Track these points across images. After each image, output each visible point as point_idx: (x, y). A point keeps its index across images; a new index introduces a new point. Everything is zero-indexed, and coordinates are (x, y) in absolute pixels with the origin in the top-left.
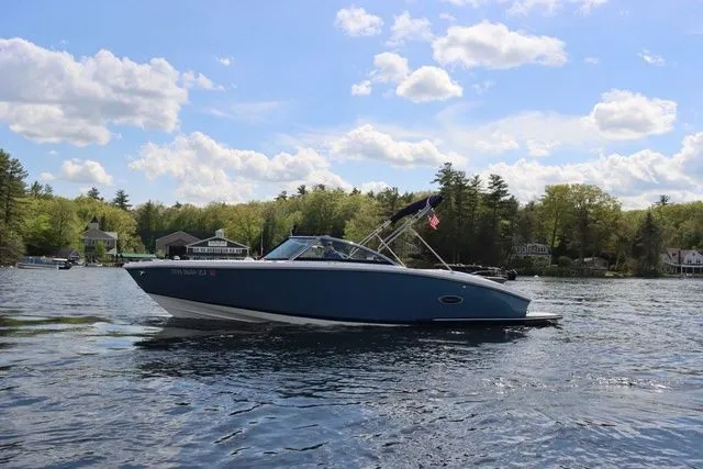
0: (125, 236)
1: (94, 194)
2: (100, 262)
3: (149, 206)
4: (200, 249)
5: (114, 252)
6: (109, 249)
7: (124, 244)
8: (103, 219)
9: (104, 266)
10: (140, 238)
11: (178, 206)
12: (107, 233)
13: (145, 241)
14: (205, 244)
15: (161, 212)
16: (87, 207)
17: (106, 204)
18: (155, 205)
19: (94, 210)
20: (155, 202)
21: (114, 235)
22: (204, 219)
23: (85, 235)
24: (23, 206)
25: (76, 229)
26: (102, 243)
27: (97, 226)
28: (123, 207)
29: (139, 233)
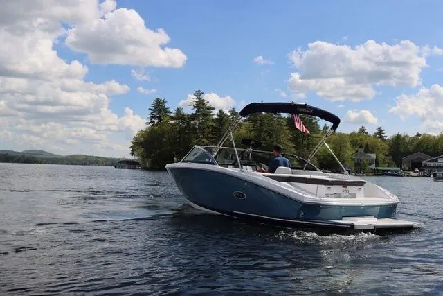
0: (381, 156)
1: (363, 130)
2: (364, 173)
3: (398, 136)
4: (432, 164)
5: (373, 166)
6: (370, 164)
7: (380, 161)
8: (367, 145)
9: (367, 175)
10: (391, 157)
11: (419, 135)
12: (370, 155)
13: (394, 159)
14: (436, 161)
15: (407, 139)
16: (357, 138)
17: (369, 136)
18: (403, 135)
19: (361, 140)
20: (402, 134)
21: (374, 156)
22: (437, 144)
23: (355, 156)
24: (318, 140)
25: (349, 152)
26: (365, 161)
27: (362, 150)
28: (382, 138)
29: (390, 154)
